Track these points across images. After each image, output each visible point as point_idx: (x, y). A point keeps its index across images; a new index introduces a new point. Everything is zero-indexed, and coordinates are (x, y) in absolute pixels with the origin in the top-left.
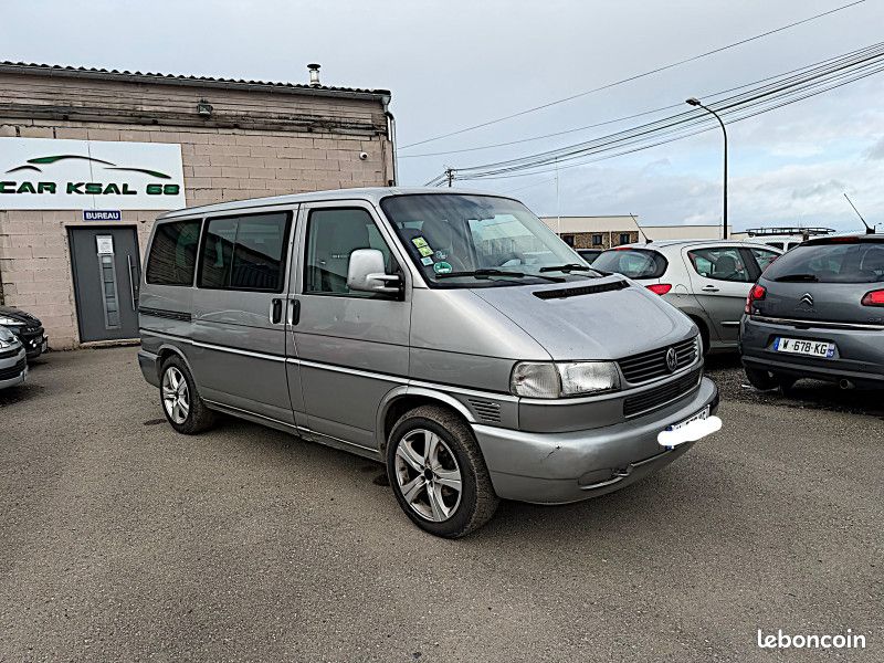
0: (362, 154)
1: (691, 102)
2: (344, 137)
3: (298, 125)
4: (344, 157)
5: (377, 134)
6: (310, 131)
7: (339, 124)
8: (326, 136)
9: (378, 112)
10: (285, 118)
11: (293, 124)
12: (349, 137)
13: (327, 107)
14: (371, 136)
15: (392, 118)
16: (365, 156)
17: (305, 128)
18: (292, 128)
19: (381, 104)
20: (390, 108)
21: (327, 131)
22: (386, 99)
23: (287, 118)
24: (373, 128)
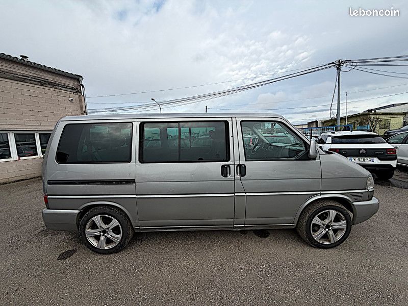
0: (70, 99)
1: (153, 99)
2: (60, 90)
3: (34, 81)
4: (61, 99)
5: (77, 92)
6: (42, 85)
7: (57, 85)
8: (51, 89)
9: (76, 83)
10: (26, 77)
11: (31, 80)
12: (63, 91)
13: (51, 76)
14: (74, 92)
15: (83, 87)
16: (72, 100)
17: (39, 84)
18: (31, 82)
19: (79, 81)
20: (83, 83)
21: (51, 86)
22: (81, 79)
23: (28, 77)
24: (75, 89)
